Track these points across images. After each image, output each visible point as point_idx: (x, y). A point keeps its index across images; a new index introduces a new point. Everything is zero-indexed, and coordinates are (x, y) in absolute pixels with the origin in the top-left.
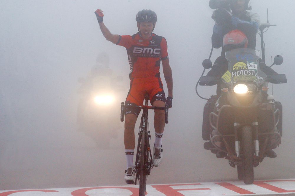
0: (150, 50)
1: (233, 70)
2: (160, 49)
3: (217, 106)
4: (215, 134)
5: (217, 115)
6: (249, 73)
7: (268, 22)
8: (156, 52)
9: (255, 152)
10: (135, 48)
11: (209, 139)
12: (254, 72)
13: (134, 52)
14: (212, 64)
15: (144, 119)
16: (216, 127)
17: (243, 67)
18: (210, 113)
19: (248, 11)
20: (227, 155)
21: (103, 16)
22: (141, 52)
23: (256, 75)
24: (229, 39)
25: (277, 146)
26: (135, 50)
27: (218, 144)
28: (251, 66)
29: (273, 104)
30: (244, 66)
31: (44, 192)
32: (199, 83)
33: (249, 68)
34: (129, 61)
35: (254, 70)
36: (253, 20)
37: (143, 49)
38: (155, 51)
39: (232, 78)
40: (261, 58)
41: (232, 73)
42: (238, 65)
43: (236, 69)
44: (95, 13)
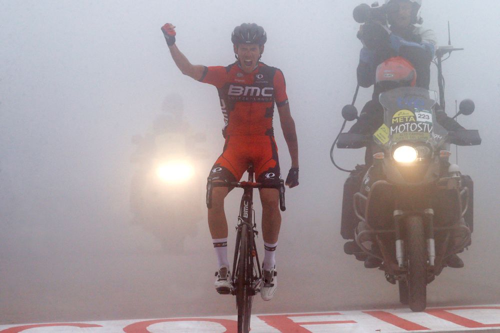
0: (256, 91)
1: (393, 123)
2: (272, 89)
3: (365, 183)
4: (362, 229)
5: (366, 198)
6: (418, 129)
7: (449, 43)
8: (265, 93)
9: (429, 259)
10: (232, 87)
11: (353, 237)
12: (427, 126)
13: (230, 93)
14: (357, 113)
15: (246, 204)
16: (364, 217)
17: (409, 119)
18: (355, 194)
19: (417, 25)
20: (382, 263)
21: (175, 34)
22: (241, 93)
23: (429, 132)
24: (385, 71)
25: (465, 249)
26: (231, 90)
27: (367, 245)
28: (422, 116)
29: (457, 179)
30: (410, 116)
31: (78, 328)
32: (336, 145)
33: (418, 119)
34: (222, 109)
35: (426, 122)
36: (424, 41)
37: (245, 89)
38: (263, 90)
39: (391, 137)
40: (439, 104)
41: (391, 128)
42: (401, 116)
43: (397, 122)
44: (163, 29)
